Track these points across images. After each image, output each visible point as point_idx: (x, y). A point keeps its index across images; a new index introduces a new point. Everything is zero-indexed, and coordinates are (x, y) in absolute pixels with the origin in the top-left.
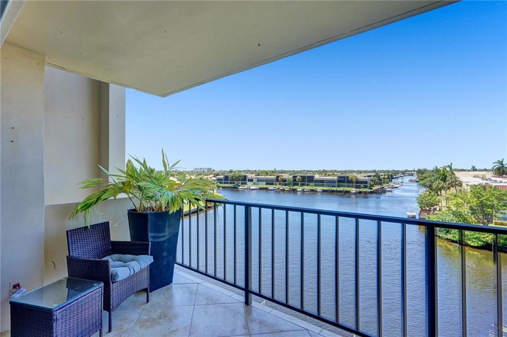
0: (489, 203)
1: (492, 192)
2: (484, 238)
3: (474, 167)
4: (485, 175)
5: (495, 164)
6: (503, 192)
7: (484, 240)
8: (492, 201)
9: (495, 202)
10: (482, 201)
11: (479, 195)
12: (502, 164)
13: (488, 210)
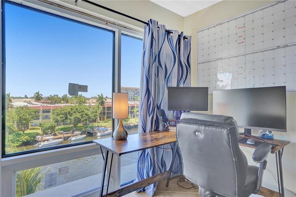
0: (24, 117)
1: (27, 110)
2: (21, 139)
3: (26, 96)
4: (31, 101)
5: (35, 95)
6: (32, 110)
7: (21, 140)
8: (26, 116)
9: (28, 116)
10: (21, 116)
11: (19, 113)
12: (39, 94)
13: (24, 122)
